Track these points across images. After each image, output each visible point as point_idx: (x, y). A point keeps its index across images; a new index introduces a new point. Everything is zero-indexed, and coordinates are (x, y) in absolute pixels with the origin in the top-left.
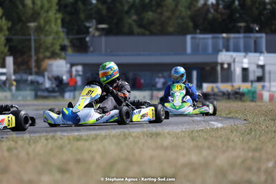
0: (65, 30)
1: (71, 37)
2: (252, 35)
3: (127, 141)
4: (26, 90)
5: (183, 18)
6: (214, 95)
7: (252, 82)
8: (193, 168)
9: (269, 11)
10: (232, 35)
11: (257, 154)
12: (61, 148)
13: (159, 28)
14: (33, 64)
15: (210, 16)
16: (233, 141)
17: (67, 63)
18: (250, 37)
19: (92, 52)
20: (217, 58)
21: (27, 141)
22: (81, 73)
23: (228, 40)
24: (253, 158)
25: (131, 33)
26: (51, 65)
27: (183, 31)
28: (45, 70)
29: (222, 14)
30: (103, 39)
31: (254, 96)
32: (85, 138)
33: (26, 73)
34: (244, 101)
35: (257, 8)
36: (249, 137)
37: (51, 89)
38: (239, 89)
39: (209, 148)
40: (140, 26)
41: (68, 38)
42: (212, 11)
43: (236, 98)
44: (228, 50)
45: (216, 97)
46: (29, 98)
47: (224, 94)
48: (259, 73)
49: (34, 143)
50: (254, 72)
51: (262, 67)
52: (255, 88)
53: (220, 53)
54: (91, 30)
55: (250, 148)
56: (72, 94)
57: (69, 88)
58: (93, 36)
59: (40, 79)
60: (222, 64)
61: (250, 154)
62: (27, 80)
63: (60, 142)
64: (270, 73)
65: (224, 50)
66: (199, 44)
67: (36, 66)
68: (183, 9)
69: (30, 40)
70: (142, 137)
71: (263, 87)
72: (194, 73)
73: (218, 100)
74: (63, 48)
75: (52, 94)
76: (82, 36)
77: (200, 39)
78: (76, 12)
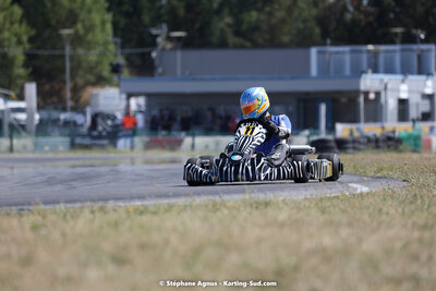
0: (119, 40)
1: (128, 51)
2: (415, 47)
3: (219, 214)
5: (305, 21)
6: (354, 141)
7: (414, 121)
8: (326, 256)
10: (383, 48)
11: (427, 235)
12: (116, 225)
13: (267, 37)
14: (68, 94)
15: (348, 17)
16: (387, 214)
17: (121, 92)
18: (411, 50)
19: (161, 75)
20: (358, 84)
21: (62, 215)
22: (143, 109)
23: (375, 54)
24: (420, 240)
25: (223, 44)
26: (97, 95)
27: (304, 41)
28: (87, 104)
29: (367, 14)
30: (179, 54)
31: (417, 143)
32: (152, 209)
33: (56, 109)
34: (401, 151)
35: (423, 5)
36: (413, 207)
37: (96, 134)
38: (394, 132)
39: (350, 225)
40: (237, 33)
41: (122, 54)
42: (351, 8)
43: (389, 147)
44: (376, 71)
45: (357, 145)
46: (61, 148)
47: (369, 140)
48: (425, 106)
49: (72, 217)
50: (417, 105)
51: (430, 97)
52: (420, 130)
53: (364, 76)
54: (159, 40)
55: (414, 224)
56: (128, 141)
57: (124, 132)
58: (163, 49)
59: (79, 118)
60: (366, 94)
61: (416, 234)
62: (58, 120)
63: (113, 216)
65: (370, 71)
66: (329, 62)
67: (72, 98)
68: (305, 6)
69: (63, 56)
70: (242, 209)
71: (432, 129)
72: (323, 108)
73: (359, 150)
74: (116, 69)
75: (98, 142)
76: (146, 50)
77: (331, 53)
78: (136, 12)
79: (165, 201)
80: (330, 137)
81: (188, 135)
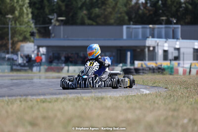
0: (34, 21)
1: (38, 26)
2: (171, 26)
3: (80, 103)
4: (4, 65)
5: (121, 13)
6: (143, 69)
7: (170, 60)
8: (129, 123)
9: (183, 8)
10: (157, 26)
11: (176, 114)
12: (32, 108)
13: (103, 20)
14: (10, 46)
15: (141, 12)
16: (158, 103)
17: (35, 45)
18: (170, 28)
19: (53, 37)
20: (145, 43)
21: (6, 103)
22: (45, 53)
23: (153, 29)
24: (172, 116)
25: (83, 24)
26: (23, 46)
27: (121, 23)
28: (19, 50)
29: (149, 11)
30: (62, 27)
31: (172, 71)
32: (49, 100)
33: (4, 52)
34: (164, 74)
35: (175, 6)
36: (169, 101)
37: (23, 64)
38: (161, 65)
39: (140, 108)
40: (90, 18)
41: (35, 27)
42: (142, 8)
43: (159, 72)
44: (153, 37)
45: (144, 71)
46: (6, 71)
47: (150, 69)
48: (176, 54)
49: (11, 104)
50: (172, 53)
51: (178, 49)
52: (173, 65)
53: (148, 39)
54: (53, 21)
55: (170, 109)
56: (38, 68)
57: (36, 64)
58: (55, 25)
59: (15, 57)
60: (149, 47)
61: (171, 113)
62: (5, 57)
63: (30, 103)
64: (184, 54)
65: (151, 37)
66: (132, 33)
67: (12, 48)
68: (121, 7)
69: (8, 28)
70: (91, 100)
71: (179, 64)
72: (129, 54)
73: (146, 73)
74: (32, 34)
75: (23, 68)
76: (47, 25)
77: (133, 28)
78: (42, 8)
79: (55, 96)
80: (132, 67)
81: (66, 65)
